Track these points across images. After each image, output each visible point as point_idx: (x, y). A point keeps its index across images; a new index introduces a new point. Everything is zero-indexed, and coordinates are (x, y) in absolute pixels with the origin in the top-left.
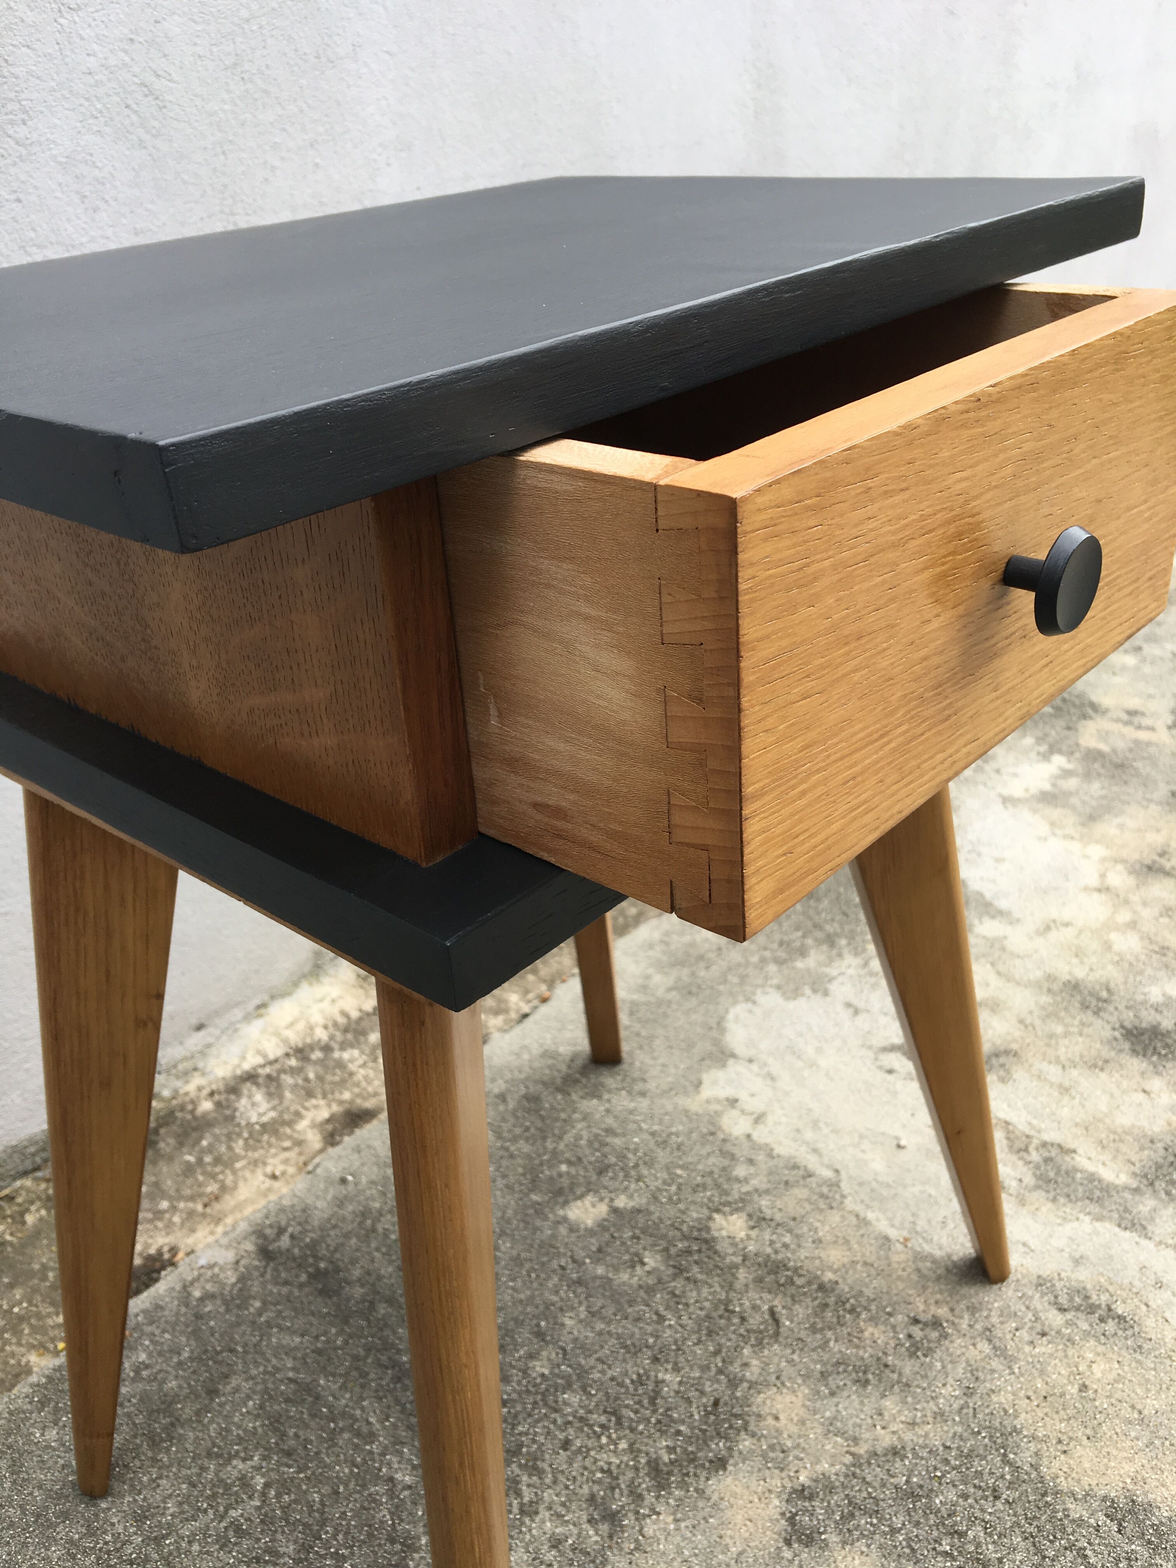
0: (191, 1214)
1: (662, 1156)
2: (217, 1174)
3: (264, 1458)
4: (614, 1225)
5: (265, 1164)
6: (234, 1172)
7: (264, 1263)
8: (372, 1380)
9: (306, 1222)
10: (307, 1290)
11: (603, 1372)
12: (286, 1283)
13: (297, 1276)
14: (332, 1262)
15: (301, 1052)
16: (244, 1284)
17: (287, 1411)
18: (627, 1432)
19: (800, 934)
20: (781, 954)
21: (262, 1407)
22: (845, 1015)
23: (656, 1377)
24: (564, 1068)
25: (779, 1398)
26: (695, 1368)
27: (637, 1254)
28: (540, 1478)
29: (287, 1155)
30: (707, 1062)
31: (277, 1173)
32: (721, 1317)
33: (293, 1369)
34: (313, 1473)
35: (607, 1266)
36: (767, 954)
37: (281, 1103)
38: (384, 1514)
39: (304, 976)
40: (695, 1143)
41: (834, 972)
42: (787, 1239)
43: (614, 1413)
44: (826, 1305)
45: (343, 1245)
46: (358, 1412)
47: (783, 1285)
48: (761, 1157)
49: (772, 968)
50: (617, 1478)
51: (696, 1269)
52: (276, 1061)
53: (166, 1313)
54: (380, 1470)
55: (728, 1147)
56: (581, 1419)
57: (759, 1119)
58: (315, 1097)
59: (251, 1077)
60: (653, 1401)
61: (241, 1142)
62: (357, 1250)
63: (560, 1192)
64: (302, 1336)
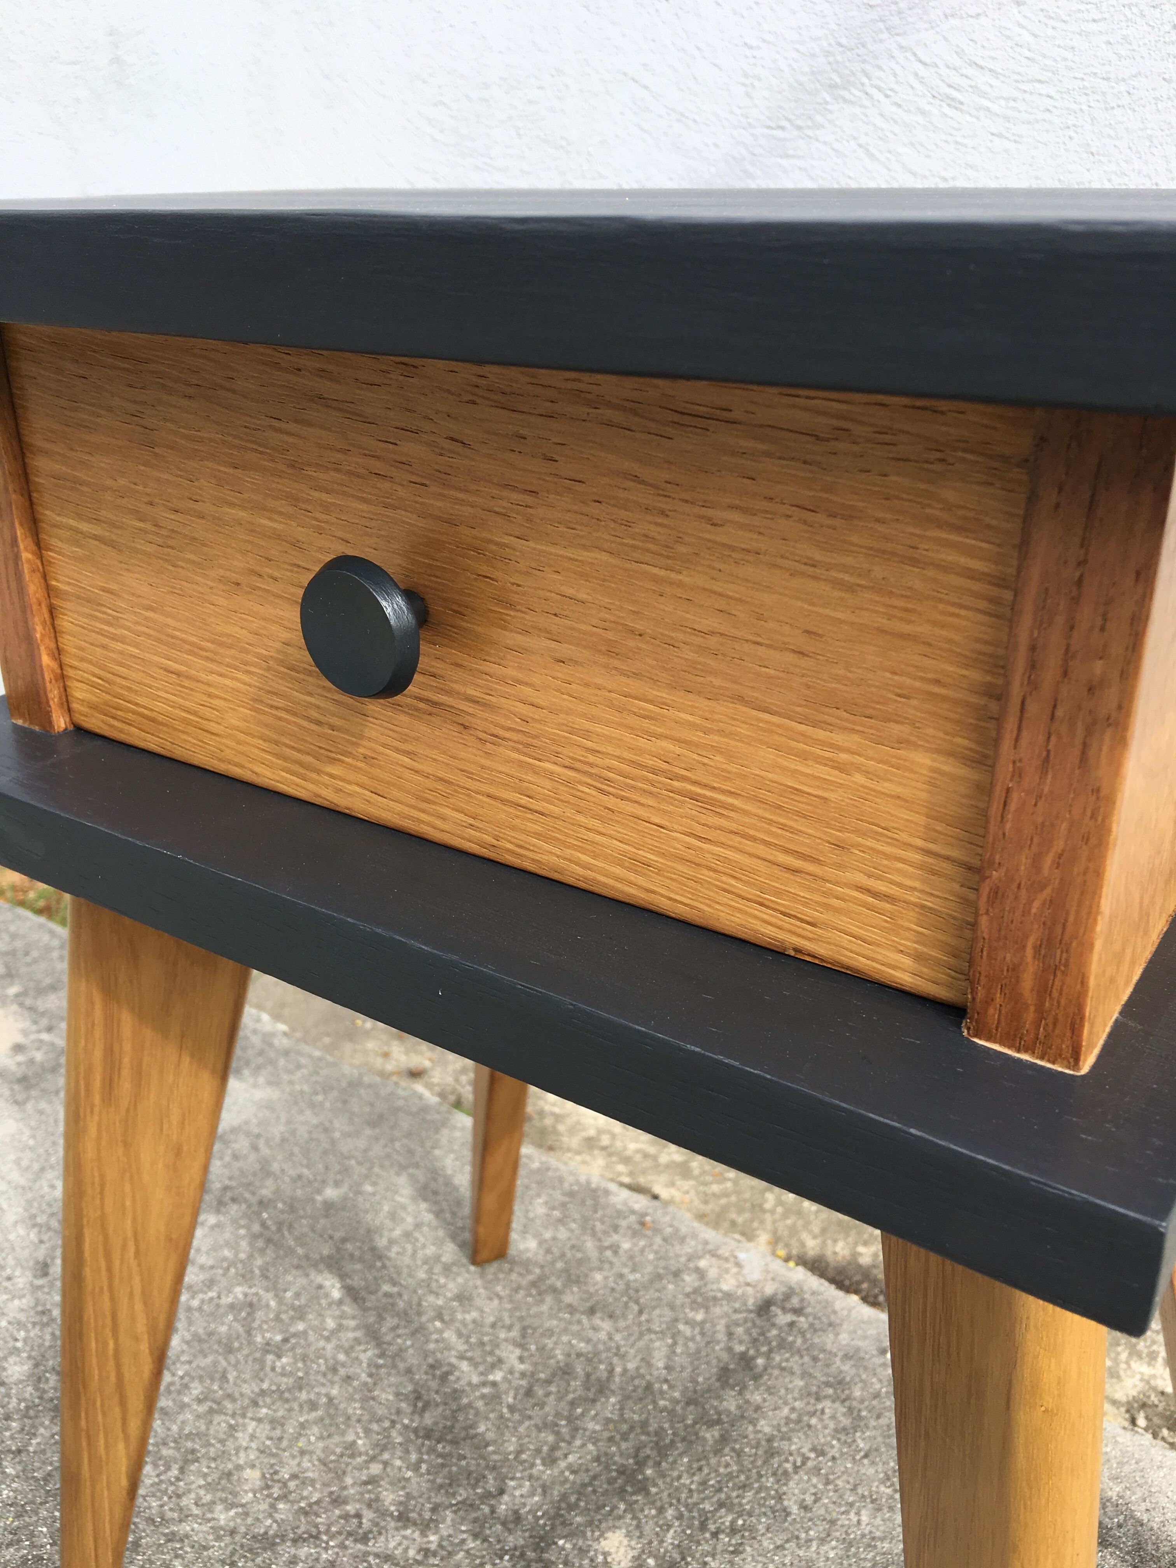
3: (523, 1375)
7: (751, 1308)
8: (619, 1447)
9: (815, 1331)
10: (725, 1356)
12: (730, 1334)
13: (741, 1342)
14: (765, 1369)
16: (722, 1299)
17: (575, 1378)
21: (579, 1355)
33: (625, 1370)
34: (508, 1420)
38: (463, 1494)
45: (792, 1373)
46: (579, 1442)
53: (678, 1247)
54: (512, 1479)
62: (787, 1389)
64: (667, 1368)
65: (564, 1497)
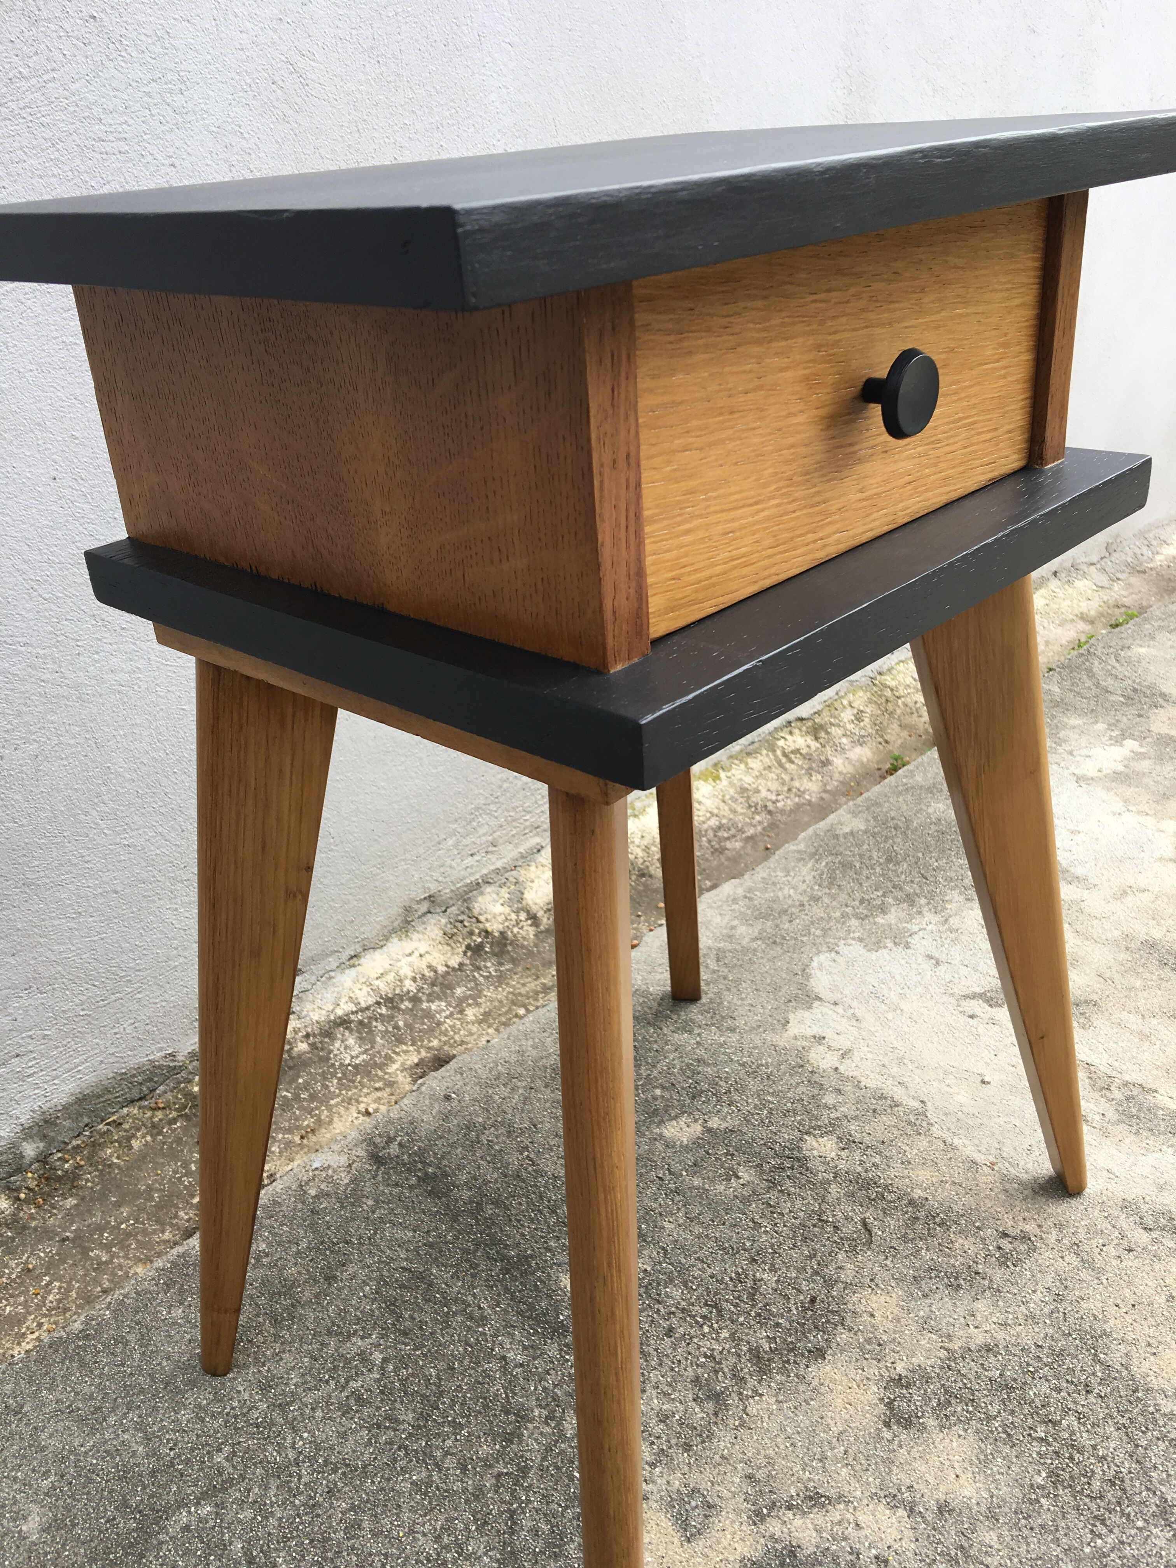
0: (289, 1144)
1: (753, 1085)
2: (312, 1110)
3: (382, 1336)
4: (709, 1143)
5: (358, 1102)
6: (329, 1108)
7: (375, 1167)
8: (483, 1271)
9: (414, 1132)
10: (417, 1191)
11: (703, 1270)
12: (397, 1185)
13: (407, 1179)
14: (440, 1168)
15: (391, 1001)
16: (357, 1185)
17: (402, 1296)
18: (728, 1322)
19: (880, 893)
20: (862, 910)
21: (378, 1292)
22: (927, 966)
23: (754, 1276)
24: (655, 1005)
25: (874, 1298)
26: (792, 1269)
27: (731, 1169)
28: (646, 1361)
29: (379, 1094)
30: (793, 1004)
31: (371, 1110)
32: (814, 1226)
33: (406, 1259)
34: (429, 1351)
35: (704, 1179)
36: (849, 910)
37: (372, 1047)
38: (498, 1388)
39: (394, 931)
40: (785, 1073)
41: (915, 928)
42: (877, 1160)
43: (715, 1306)
44: (917, 1218)
45: (449, 1153)
46: (470, 1298)
47: (874, 1200)
48: (848, 1088)
49: (854, 922)
50: (720, 1363)
51: (788, 1183)
52: (368, 1008)
53: (284, 1208)
54: (493, 1350)
55: (816, 1078)
56: (683, 1310)
57: (845, 1055)
58: (406, 1044)
59: (343, 1022)
60: (752, 1297)
61: (335, 1081)
62: (463, 1158)
63: (656, 1112)
64: (415, 1230)
65: (520, 1313)
